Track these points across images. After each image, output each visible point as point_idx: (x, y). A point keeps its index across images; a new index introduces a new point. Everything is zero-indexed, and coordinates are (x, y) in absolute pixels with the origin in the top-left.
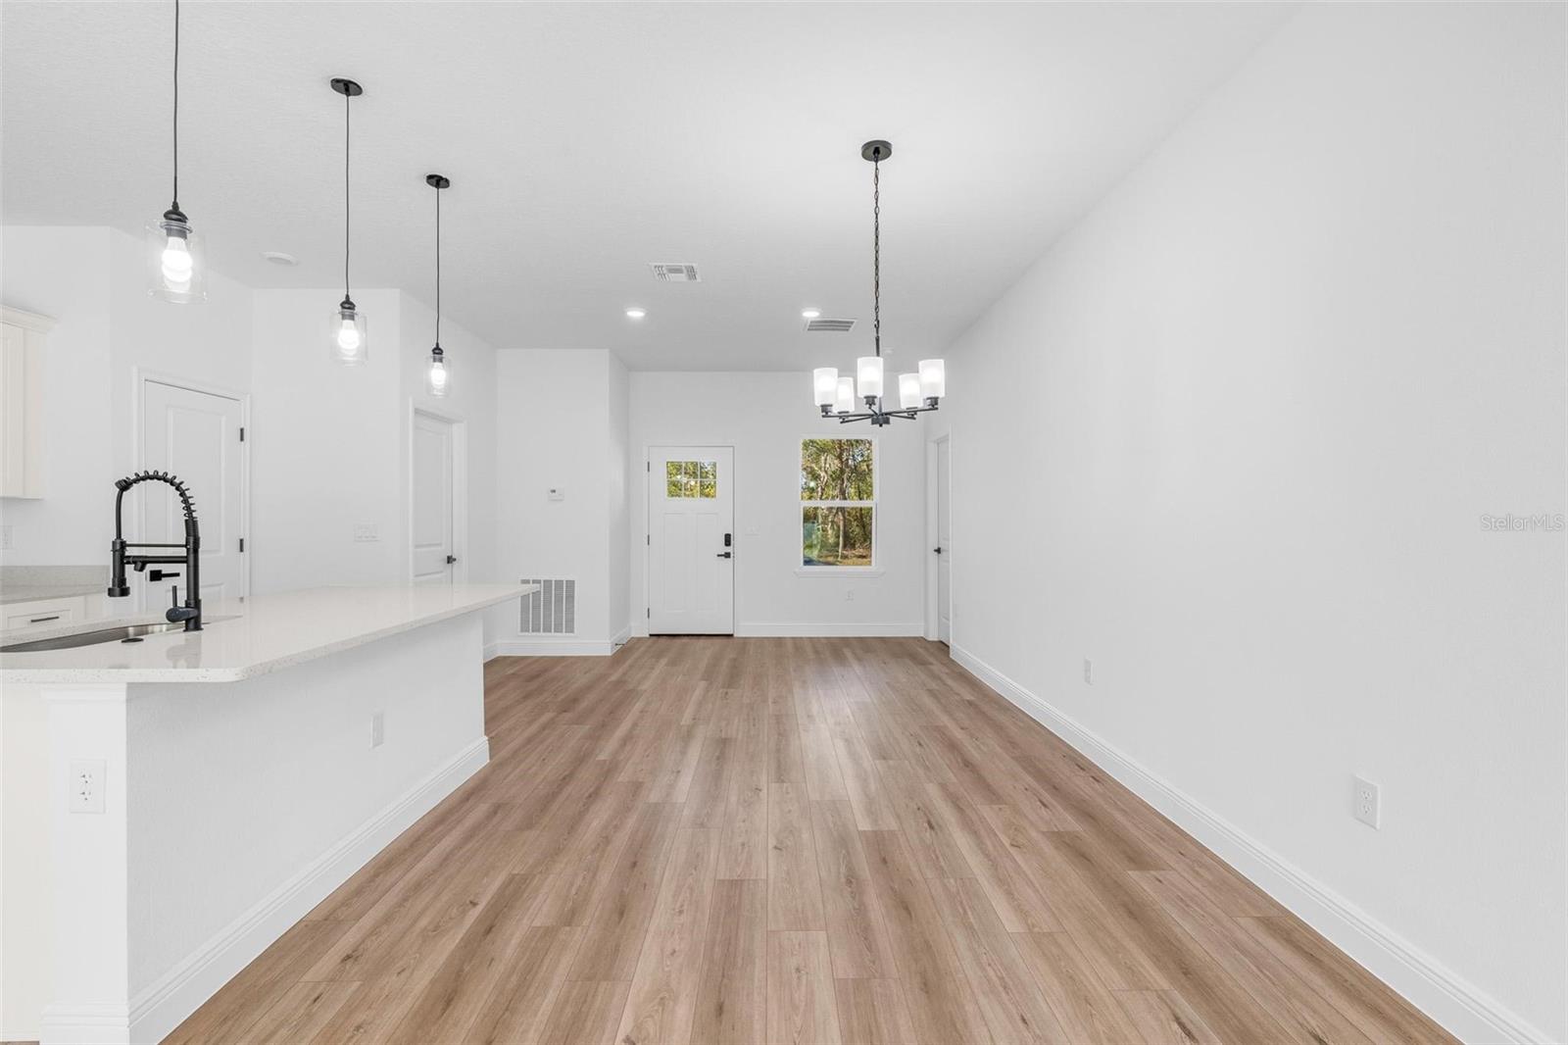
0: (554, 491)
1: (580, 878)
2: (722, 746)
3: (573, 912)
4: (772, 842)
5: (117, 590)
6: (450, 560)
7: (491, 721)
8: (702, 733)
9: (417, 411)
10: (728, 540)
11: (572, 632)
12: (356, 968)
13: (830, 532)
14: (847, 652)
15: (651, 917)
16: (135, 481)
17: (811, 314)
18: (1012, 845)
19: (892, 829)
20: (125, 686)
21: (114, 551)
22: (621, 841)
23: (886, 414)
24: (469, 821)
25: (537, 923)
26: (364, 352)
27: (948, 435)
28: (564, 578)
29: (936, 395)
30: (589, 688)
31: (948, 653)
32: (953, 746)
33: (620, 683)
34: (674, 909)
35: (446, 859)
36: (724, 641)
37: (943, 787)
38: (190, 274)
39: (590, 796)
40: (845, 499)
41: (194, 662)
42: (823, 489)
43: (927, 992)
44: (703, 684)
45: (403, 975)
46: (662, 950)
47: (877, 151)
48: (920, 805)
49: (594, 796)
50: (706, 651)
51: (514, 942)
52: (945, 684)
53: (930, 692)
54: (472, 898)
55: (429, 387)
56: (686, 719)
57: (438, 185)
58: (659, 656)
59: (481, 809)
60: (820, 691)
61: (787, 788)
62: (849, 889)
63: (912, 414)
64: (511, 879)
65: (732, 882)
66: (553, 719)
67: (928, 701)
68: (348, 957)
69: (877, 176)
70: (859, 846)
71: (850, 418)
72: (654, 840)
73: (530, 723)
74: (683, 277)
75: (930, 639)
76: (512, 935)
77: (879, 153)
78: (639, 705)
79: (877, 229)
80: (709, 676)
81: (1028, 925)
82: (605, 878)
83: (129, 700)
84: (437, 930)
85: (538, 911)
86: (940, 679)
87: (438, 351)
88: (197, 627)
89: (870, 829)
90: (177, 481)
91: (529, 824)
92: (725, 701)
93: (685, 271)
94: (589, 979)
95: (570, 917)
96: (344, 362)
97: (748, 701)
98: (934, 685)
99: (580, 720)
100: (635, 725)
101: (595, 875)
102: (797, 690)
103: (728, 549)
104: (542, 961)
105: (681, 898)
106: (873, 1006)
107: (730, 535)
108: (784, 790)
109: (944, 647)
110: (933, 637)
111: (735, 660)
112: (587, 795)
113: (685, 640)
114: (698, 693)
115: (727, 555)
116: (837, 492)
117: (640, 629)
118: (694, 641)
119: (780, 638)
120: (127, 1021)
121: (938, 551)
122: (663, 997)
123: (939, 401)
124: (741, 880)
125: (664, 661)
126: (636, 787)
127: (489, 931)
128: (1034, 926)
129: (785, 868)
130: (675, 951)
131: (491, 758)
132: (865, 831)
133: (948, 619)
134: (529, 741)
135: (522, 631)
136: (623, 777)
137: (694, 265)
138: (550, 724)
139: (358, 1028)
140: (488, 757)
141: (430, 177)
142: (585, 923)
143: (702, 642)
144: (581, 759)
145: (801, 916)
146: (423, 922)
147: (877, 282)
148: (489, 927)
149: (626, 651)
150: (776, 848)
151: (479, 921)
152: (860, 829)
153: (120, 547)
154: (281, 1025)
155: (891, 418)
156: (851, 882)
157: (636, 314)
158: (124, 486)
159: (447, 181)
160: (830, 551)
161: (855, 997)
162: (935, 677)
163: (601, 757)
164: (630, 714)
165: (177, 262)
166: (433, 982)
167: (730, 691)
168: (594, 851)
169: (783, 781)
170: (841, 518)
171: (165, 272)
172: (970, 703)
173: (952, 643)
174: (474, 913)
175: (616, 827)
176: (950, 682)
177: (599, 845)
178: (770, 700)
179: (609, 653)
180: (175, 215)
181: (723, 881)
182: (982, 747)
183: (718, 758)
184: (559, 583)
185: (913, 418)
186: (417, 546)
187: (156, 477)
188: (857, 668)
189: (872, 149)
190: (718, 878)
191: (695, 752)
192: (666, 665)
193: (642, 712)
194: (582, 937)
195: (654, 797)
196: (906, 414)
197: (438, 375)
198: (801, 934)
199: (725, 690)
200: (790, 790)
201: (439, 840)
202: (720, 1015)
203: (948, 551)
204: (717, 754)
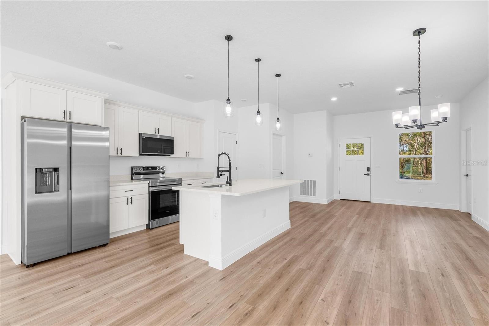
0: (310, 154)
1: (313, 260)
2: (361, 236)
3: (310, 267)
4: (374, 265)
5: (218, 177)
6: (282, 173)
7: (291, 218)
8: (354, 230)
9: (274, 134)
10: (368, 169)
11: (315, 196)
12: (260, 265)
13: (419, 167)
14: (418, 212)
15: (332, 274)
16: (221, 155)
17: (400, 89)
18: (482, 290)
19: (424, 272)
20: (221, 195)
21: (218, 169)
22: (325, 254)
23: (423, 125)
24: (285, 241)
25: (301, 267)
26: (262, 123)
27: (471, 128)
28: (313, 180)
29: (446, 117)
30: (320, 212)
31: (471, 218)
32: (462, 252)
33: (329, 212)
34: (339, 274)
35: (279, 248)
36: (367, 203)
37: (453, 264)
38: (230, 112)
39: (317, 241)
40: (427, 154)
41: (231, 191)
42: (416, 151)
43: (427, 322)
44: (357, 216)
45: (270, 269)
46: (334, 283)
47: (419, 32)
48: (439, 267)
49: (318, 241)
50: (360, 206)
51: (295, 270)
52: (466, 229)
53: (457, 231)
54: (285, 258)
55: (276, 128)
56: (350, 225)
57: (278, 77)
58: (342, 206)
59: (288, 239)
60: (403, 224)
61: (383, 251)
62: (401, 285)
63: (437, 123)
64: (295, 256)
65: (358, 272)
66: (309, 219)
67: (455, 235)
68: (258, 263)
69: (419, 41)
70: (408, 274)
71: (409, 127)
72: (335, 256)
73: (302, 220)
74: (349, 86)
75: (462, 211)
76: (294, 268)
77: (420, 32)
78: (334, 219)
79: (419, 60)
80: (359, 214)
81: (483, 318)
82: (319, 262)
83: (222, 198)
84: (277, 263)
85: (302, 264)
86: (463, 226)
87: (278, 119)
88: (231, 185)
89: (414, 270)
90: (228, 154)
91: (300, 244)
92: (364, 222)
93: (349, 84)
94: (313, 283)
95: (310, 268)
96: (258, 125)
97: (373, 223)
98: (459, 229)
99: (316, 221)
100: (332, 225)
101: (317, 260)
102: (393, 223)
103: (368, 173)
104: (301, 276)
105: (342, 272)
106: (403, 318)
107: (369, 168)
108: (382, 251)
109: (469, 215)
110: (464, 210)
111: (370, 210)
112: (316, 241)
113: (352, 202)
114: (355, 218)
115: (368, 175)
116: (422, 152)
117: (337, 197)
118: (356, 202)
119: (389, 205)
120: (221, 261)
121: (467, 175)
122: (333, 294)
123: (447, 118)
124: (362, 273)
125: (344, 207)
126: (331, 241)
127: (289, 266)
128: (485, 319)
129: (378, 273)
130: (338, 284)
131: (291, 227)
132: (412, 270)
133: (471, 204)
134: (301, 224)
135: (300, 194)
136: (328, 238)
137: (352, 82)
138: (307, 221)
139: (261, 277)
140: (290, 226)
141: (276, 75)
142: (313, 271)
143: (358, 203)
144: (315, 231)
145: (381, 287)
146: (274, 260)
147: (420, 79)
148: (289, 265)
149: (332, 203)
150: (375, 267)
151: (287, 263)
152: (410, 269)
153: (218, 168)
154: (246, 271)
155: (426, 126)
156: (402, 283)
157: (334, 99)
158: (219, 155)
159: (280, 75)
160: (419, 175)
161: (397, 314)
162: (460, 225)
163: (321, 232)
164: (331, 222)
165: (228, 109)
166: (276, 273)
167: (367, 219)
168: (317, 254)
169: (382, 249)
170: (425, 162)
171: (227, 112)
172: (477, 238)
173: (472, 214)
174: (285, 261)
175: (324, 250)
176: (468, 228)
177: (318, 253)
178: (382, 224)
179: (326, 203)
180: (228, 100)
181: (356, 271)
182: (478, 254)
183: (359, 238)
184: (311, 181)
185: (437, 125)
186: (273, 170)
187: (224, 154)
188: (421, 218)
189: (417, 32)
190: (354, 270)
191: (351, 235)
192: (344, 209)
193: (335, 221)
194: (312, 274)
195: (336, 245)
196: (434, 124)
197: (278, 125)
198: (380, 292)
199: (365, 219)
200: (384, 252)
201: (279, 243)
202: (350, 303)
203: (471, 175)
204: (359, 237)
